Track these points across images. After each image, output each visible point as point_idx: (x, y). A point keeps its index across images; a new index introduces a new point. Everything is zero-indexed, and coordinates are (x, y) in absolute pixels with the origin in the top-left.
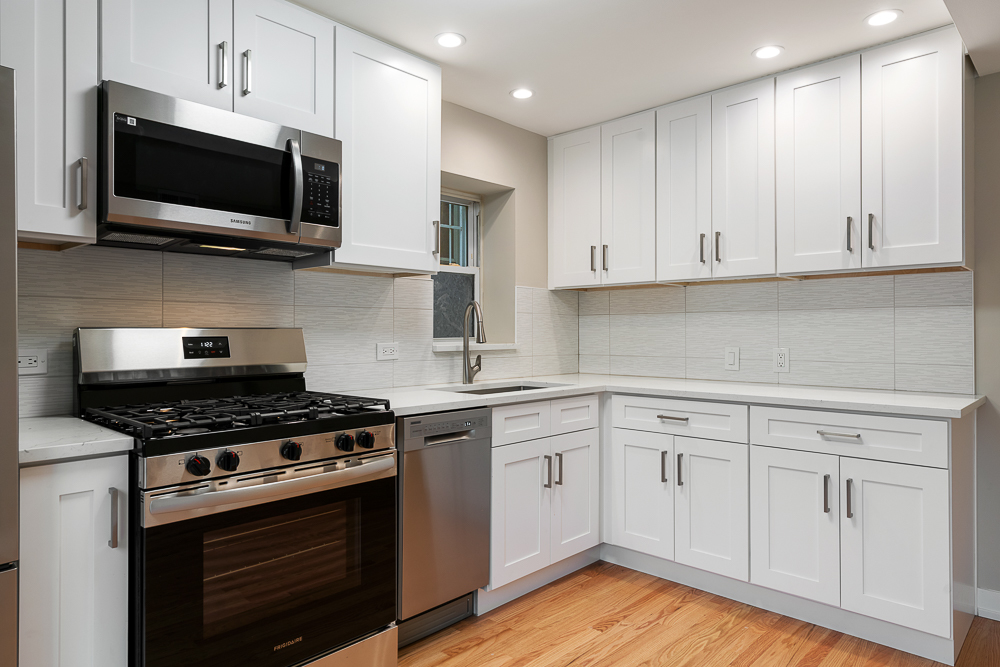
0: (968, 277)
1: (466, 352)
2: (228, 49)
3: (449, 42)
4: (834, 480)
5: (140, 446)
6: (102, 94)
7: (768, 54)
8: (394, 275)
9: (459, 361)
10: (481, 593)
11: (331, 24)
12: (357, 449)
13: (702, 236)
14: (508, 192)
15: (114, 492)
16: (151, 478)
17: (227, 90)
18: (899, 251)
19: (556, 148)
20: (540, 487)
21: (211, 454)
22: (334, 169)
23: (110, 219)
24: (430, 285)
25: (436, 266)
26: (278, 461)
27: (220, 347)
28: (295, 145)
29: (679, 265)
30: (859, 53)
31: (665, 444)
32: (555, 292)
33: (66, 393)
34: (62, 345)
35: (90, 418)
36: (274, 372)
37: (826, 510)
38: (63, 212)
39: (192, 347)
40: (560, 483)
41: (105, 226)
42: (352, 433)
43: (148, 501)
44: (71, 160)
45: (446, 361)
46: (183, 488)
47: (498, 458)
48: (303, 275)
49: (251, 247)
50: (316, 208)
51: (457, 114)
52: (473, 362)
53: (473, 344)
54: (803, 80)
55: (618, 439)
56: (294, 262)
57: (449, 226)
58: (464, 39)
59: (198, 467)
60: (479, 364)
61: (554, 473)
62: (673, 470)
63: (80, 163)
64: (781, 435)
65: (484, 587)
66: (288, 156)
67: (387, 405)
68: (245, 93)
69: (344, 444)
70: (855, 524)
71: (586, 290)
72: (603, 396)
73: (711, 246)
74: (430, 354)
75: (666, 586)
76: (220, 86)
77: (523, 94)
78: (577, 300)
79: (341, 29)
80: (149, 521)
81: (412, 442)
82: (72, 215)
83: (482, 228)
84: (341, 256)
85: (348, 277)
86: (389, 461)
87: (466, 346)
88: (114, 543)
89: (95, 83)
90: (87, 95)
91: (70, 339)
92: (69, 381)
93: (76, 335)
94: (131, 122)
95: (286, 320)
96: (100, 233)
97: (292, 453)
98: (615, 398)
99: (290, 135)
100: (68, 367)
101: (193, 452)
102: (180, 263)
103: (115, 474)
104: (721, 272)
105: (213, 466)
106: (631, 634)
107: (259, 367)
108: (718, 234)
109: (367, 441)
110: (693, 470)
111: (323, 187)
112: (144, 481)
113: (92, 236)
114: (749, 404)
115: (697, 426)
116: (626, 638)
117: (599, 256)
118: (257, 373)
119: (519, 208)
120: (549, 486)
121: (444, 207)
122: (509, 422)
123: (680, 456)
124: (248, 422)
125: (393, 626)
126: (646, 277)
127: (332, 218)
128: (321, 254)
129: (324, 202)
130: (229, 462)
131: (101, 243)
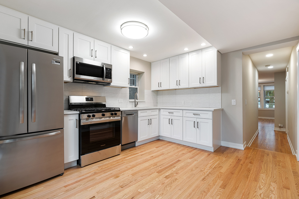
0: (220, 88)
1: (135, 102)
2: (93, 50)
3: (131, 48)
4: (196, 122)
5: (80, 113)
6: (74, 58)
7: (186, 49)
8: (122, 88)
9: (134, 103)
10: (136, 142)
11: (111, 45)
12: (114, 115)
13: (177, 81)
14: (143, 73)
15: (76, 120)
16: (82, 117)
17: (93, 57)
18: (208, 83)
19: (153, 65)
20: (147, 125)
21: (91, 114)
22: (111, 70)
23: (75, 78)
24: (128, 89)
25: (129, 86)
26: (101, 116)
27: (92, 99)
28: (104, 65)
29: (173, 86)
30: (201, 49)
31: (169, 117)
32: (152, 91)
33: (67, 106)
34: (66, 98)
35: (71, 110)
36: (101, 104)
37: (194, 127)
38: (68, 77)
39: (87, 99)
40: (151, 124)
41: (74, 79)
42: (113, 113)
43: (82, 121)
44: (69, 69)
45: (131, 103)
46: (87, 119)
47: (139, 119)
48: (105, 87)
49: (97, 83)
50: (108, 76)
51: (133, 58)
52: (136, 104)
53: (136, 100)
54: (194, 53)
55: (162, 117)
56: (104, 85)
57: (134, 79)
58: (133, 47)
59: (89, 116)
60: (137, 104)
61: (150, 122)
62: (171, 122)
63: (70, 69)
64: (188, 115)
65: (137, 141)
66: (103, 68)
67: (119, 109)
68: (96, 57)
69: (112, 114)
70: (199, 129)
71: (158, 91)
72: (159, 109)
73: (178, 83)
74: (128, 102)
75: (170, 142)
76: (92, 56)
77: (145, 55)
78: (157, 92)
79: (112, 45)
80: (82, 124)
81: (124, 115)
82: (69, 78)
83: (139, 79)
84: (112, 84)
85: (114, 88)
86: (120, 118)
87: (135, 101)
88: (77, 127)
89: (73, 57)
90: (71, 59)
91: (68, 97)
92: (67, 104)
93: (69, 97)
94: (78, 63)
95: (103, 95)
96: (73, 80)
97: (103, 115)
98: (161, 109)
99: (103, 64)
100: (67, 102)
101: (88, 114)
102: (85, 85)
103: (77, 117)
104: (180, 87)
105: (91, 116)
106: (162, 148)
107: (98, 103)
108: (179, 80)
109: (116, 114)
110: (174, 122)
111: (109, 73)
112: (81, 118)
113: (72, 81)
114: (183, 110)
115: (175, 114)
116: (160, 149)
117: (160, 84)
118: (98, 104)
119: (145, 76)
120: (149, 124)
121: (131, 75)
122: (141, 113)
123: (172, 119)
124: (97, 110)
125: (120, 144)
126: (168, 88)
127: (110, 78)
128: (109, 84)
129: (109, 75)
130: (94, 116)
131: (73, 82)
